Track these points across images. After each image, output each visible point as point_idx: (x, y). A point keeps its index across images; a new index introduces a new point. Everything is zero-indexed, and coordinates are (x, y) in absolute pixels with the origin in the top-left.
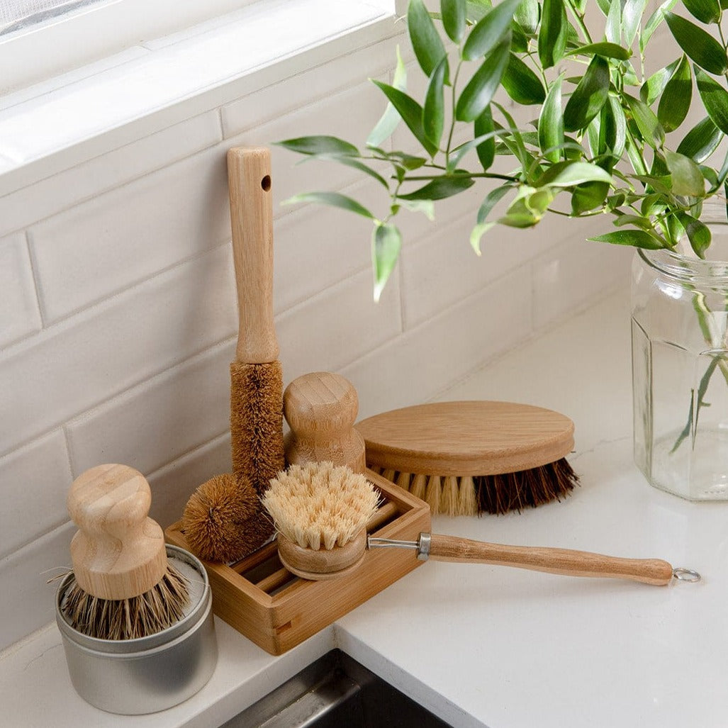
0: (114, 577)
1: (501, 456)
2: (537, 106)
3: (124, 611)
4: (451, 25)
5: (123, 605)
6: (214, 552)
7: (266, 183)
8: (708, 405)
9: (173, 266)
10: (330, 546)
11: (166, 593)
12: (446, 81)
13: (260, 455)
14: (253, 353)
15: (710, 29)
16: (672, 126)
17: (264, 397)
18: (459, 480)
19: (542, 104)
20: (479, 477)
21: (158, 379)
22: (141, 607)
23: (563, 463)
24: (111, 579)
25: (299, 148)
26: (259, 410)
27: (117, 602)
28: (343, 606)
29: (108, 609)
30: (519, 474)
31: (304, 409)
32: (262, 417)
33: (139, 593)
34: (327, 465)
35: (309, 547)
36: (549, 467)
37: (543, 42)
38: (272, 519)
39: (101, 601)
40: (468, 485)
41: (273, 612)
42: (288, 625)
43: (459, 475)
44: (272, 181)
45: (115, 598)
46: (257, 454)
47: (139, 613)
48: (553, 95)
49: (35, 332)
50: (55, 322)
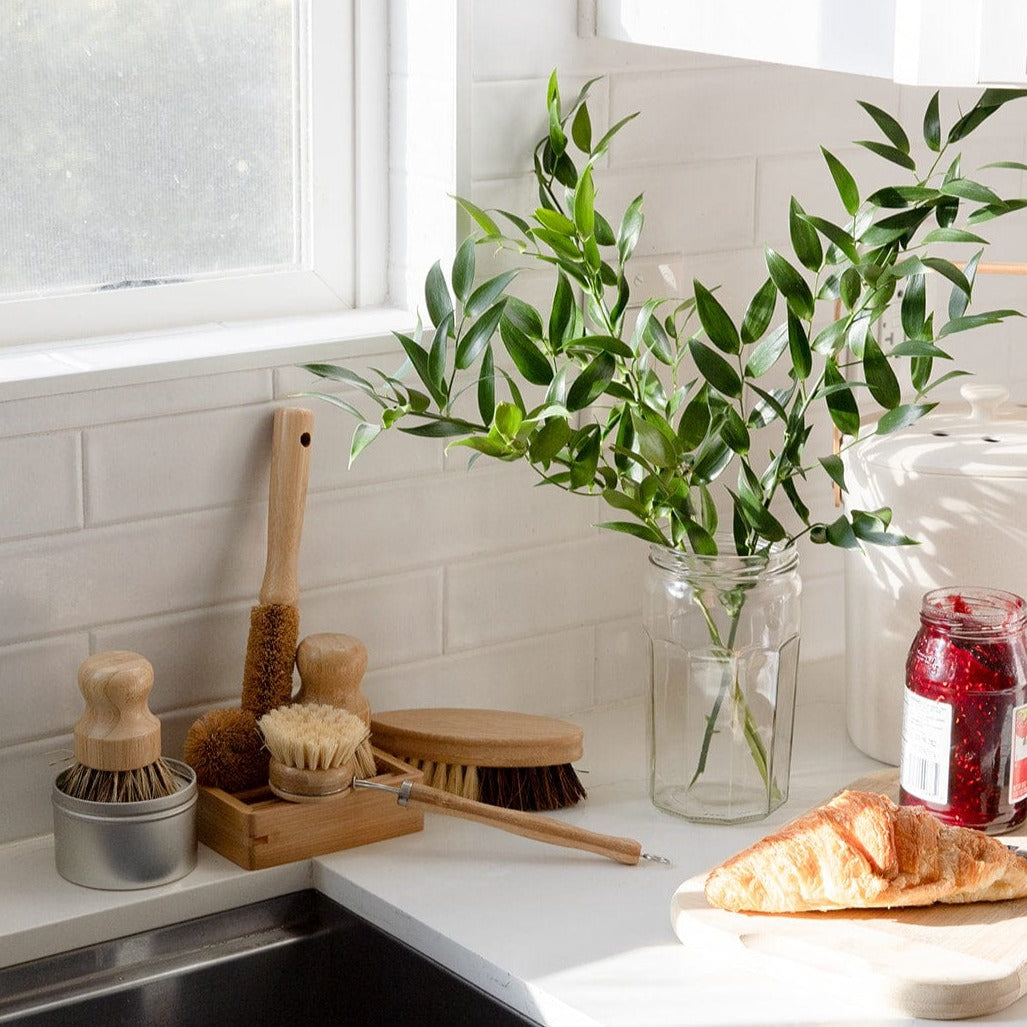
0: (108, 744)
1: (504, 746)
2: (544, 387)
3: (113, 783)
4: (459, 286)
5: (113, 777)
6: (209, 772)
7: (305, 440)
8: (717, 732)
9: (208, 508)
10: (313, 765)
11: (154, 777)
12: (450, 334)
13: (266, 692)
14: (272, 593)
15: (730, 358)
16: (691, 446)
17: (277, 636)
18: (464, 769)
19: (549, 384)
20: (482, 768)
21: (185, 616)
22: (129, 782)
23: (568, 768)
24: (104, 745)
25: (319, 372)
26: (272, 649)
27: (108, 773)
28: (324, 843)
29: (99, 779)
30: (524, 771)
31: (314, 655)
32: (273, 655)
33: (128, 768)
34: (326, 707)
35: (294, 766)
36: (553, 769)
37: (553, 329)
38: (264, 738)
39: (94, 772)
40: (472, 774)
41: (251, 818)
42: (265, 839)
43: (465, 763)
44: (312, 438)
45: (107, 769)
46: (264, 691)
47: (127, 789)
48: (559, 378)
49: (76, 529)
50: (96, 526)
